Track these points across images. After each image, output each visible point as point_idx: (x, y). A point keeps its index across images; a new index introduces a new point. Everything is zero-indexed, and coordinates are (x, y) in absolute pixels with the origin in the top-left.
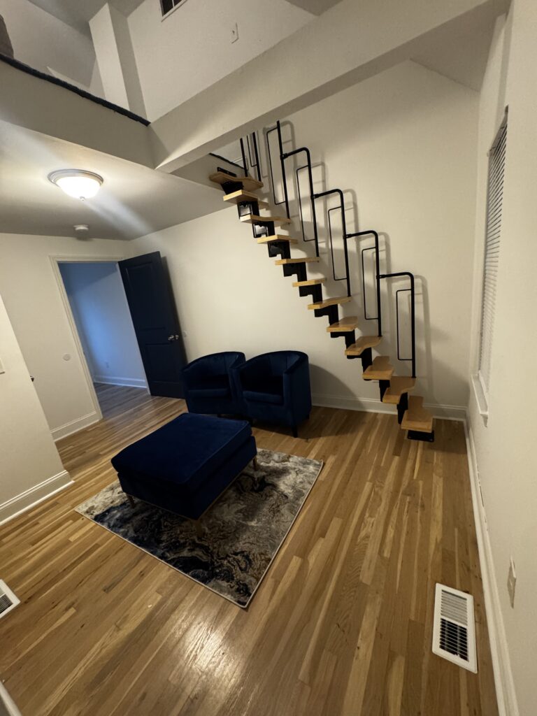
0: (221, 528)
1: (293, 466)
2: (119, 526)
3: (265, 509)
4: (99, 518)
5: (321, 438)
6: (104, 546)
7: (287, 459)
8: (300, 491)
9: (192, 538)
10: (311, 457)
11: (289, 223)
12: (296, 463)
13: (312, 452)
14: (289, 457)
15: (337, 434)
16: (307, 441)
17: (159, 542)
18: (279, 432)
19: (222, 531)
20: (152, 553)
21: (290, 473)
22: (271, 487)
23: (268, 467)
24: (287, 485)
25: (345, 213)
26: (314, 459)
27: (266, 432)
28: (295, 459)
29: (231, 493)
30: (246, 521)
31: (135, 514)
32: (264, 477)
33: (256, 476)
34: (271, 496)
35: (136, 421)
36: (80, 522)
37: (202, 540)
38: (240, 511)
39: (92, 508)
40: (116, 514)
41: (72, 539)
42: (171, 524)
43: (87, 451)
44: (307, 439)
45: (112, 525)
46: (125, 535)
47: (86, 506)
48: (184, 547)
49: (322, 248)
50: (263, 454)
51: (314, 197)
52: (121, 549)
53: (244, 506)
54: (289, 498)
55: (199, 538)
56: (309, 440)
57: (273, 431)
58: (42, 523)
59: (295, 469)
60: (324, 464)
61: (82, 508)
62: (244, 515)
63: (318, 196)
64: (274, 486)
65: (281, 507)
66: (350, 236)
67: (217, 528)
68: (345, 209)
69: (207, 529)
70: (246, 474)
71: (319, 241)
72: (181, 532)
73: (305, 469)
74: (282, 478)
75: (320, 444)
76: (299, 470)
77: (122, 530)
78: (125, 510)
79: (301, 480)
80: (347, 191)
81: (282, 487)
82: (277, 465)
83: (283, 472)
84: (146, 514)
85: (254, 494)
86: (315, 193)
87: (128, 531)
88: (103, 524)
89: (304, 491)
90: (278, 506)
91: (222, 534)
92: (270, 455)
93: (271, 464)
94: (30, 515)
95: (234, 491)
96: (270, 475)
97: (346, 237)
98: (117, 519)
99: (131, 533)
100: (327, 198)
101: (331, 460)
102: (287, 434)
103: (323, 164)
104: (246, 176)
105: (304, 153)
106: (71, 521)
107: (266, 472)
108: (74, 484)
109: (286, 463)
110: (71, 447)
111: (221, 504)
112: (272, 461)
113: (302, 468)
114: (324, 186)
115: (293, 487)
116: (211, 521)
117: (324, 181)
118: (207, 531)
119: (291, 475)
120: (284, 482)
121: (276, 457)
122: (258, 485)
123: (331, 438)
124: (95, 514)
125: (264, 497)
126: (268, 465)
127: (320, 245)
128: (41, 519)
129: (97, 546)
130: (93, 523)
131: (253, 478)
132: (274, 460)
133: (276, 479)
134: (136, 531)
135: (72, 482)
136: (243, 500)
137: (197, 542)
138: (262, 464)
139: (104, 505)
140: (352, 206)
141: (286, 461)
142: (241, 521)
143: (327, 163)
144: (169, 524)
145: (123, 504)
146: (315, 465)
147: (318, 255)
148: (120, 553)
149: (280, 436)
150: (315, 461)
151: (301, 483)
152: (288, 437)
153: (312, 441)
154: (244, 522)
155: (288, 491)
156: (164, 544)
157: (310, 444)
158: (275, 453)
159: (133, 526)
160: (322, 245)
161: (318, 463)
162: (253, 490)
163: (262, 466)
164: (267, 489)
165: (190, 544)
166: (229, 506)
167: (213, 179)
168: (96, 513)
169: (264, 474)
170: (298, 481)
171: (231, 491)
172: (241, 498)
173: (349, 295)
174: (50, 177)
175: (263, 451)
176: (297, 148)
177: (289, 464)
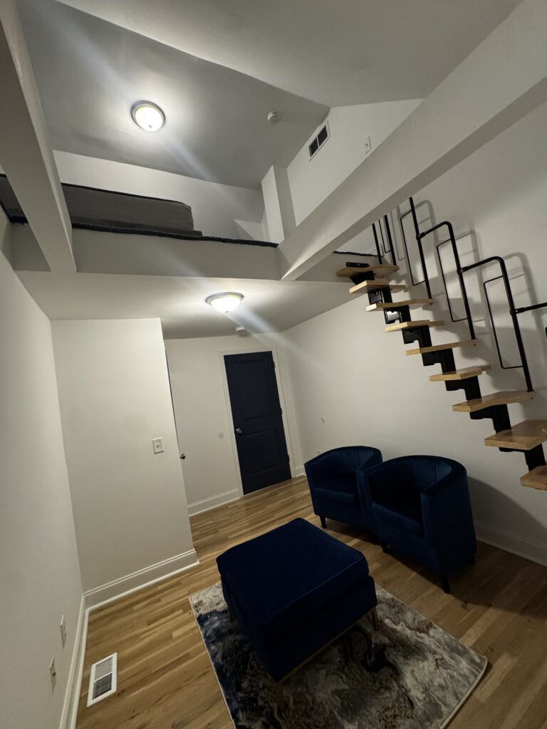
0: (309, 709)
1: (433, 647)
2: (212, 640)
3: (373, 710)
4: (202, 620)
5: (491, 610)
6: (195, 659)
7: (425, 628)
8: (436, 705)
9: (271, 704)
10: (468, 641)
11: (431, 304)
12: (438, 641)
13: (470, 631)
14: (430, 626)
15: (523, 611)
16: (464, 607)
17: (239, 689)
18: (422, 573)
19: (308, 717)
20: (227, 700)
21: (425, 658)
22: (391, 670)
23: (394, 631)
24: (416, 679)
25: (510, 282)
26: (473, 647)
27: (403, 567)
28: (437, 632)
29: (335, 655)
30: (342, 716)
31: (230, 632)
32: (384, 647)
33: (373, 640)
34: (388, 689)
35: (269, 507)
36: (187, 615)
37: (281, 717)
38: (338, 693)
39: (200, 603)
40: (214, 622)
41: (175, 634)
42: (258, 667)
43: (220, 530)
44: (466, 602)
45: (207, 635)
46: (213, 657)
47: (198, 597)
48: (260, 715)
49: (479, 328)
50: (392, 604)
51: (460, 271)
52: (205, 674)
53: (346, 687)
54: (416, 708)
55: (279, 711)
56: (469, 605)
57: (414, 569)
58: (164, 601)
59: (435, 653)
60: (489, 667)
61: (193, 600)
62: (342, 704)
63: (466, 269)
64: (397, 674)
65: (399, 721)
66: (522, 310)
67: (304, 707)
68: (509, 277)
69: (292, 700)
70: (361, 630)
71: (474, 319)
72: (264, 686)
73: (453, 662)
74: (411, 662)
75: (489, 619)
76: (442, 659)
77: (213, 647)
78: (225, 620)
79: (442, 681)
80: (509, 256)
81: (409, 681)
82: (408, 632)
83: (413, 651)
84: (239, 637)
85: (364, 671)
86: (463, 265)
87: (217, 653)
88: (201, 630)
89: (444, 709)
90: (395, 716)
91: (308, 721)
92: (401, 611)
93: (399, 628)
94: (160, 588)
95: (340, 652)
96: (395, 646)
97: (514, 312)
98: (214, 630)
99: (219, 656)
100: (481, 269)
101: (504, 664)
102: (435, 582)
103: (472, 233)
104: (381, 263)
105: (446, 227)
106: (181, 611)
107: (389, 638)
108: (198, 567)
109: (423, 635)
110: (211, 522)
111: (318, 666)
112: (402, 623)
113: (446, 657)
114: (477, 256)
115: (426, 690)
116: (300, 689)
117: (476, 250)
118: (291, 704)
119: (426, 663)
120: (413, 671)
121: (409, 616)
122: (373, 659)
123: (513, 616)
124: (200, 612)
125: (377, 684)
126: (395, 627)
127: (475, 324)
128: (163, 596)
129: (188, 657)
130: (195, 623)
131: (369, 642)
132: (406, 623)
133: (401, 659)
134: (224, 658)
135: (198, 563)
136: (346, 675)
137: (276, 715)
138: (387, 621)
139: (211, 604)
140: (522, 273)
141: (424, 632)
142: (336, 713)
143: (477, 230)
144: (255, 665)
145: (225, 612)
146: (472, 661)
147: (473, 337)
148: (203, 680)
149: (423, 582)
150: (472, 652)
151: (441, 687)
152: (434, 588)
153: (473, 608)
154: (339, 718)
155: (416, 694)
156: (242, 695)
157: (471, 612)
158: (409, 609)
159: (223, 646)
160: (479, 323)
161: (478, 660)
162: (364, 663)
163: (387, 626)
164: (386, 672)
165: (267, 713)
166: (327, 675)
167: (341, 275)
168: (203, 611)
169: (386, 640)
170: (438, 681)
171: (335, 651)
172: (346, 670)
173: (530, 389)
174: (206, 301)
175: (393, 600)
176: (437, 223)
177: (426, 640)
